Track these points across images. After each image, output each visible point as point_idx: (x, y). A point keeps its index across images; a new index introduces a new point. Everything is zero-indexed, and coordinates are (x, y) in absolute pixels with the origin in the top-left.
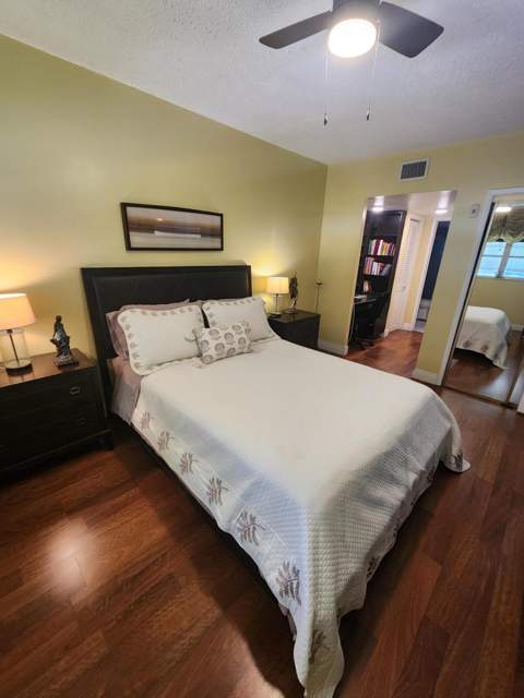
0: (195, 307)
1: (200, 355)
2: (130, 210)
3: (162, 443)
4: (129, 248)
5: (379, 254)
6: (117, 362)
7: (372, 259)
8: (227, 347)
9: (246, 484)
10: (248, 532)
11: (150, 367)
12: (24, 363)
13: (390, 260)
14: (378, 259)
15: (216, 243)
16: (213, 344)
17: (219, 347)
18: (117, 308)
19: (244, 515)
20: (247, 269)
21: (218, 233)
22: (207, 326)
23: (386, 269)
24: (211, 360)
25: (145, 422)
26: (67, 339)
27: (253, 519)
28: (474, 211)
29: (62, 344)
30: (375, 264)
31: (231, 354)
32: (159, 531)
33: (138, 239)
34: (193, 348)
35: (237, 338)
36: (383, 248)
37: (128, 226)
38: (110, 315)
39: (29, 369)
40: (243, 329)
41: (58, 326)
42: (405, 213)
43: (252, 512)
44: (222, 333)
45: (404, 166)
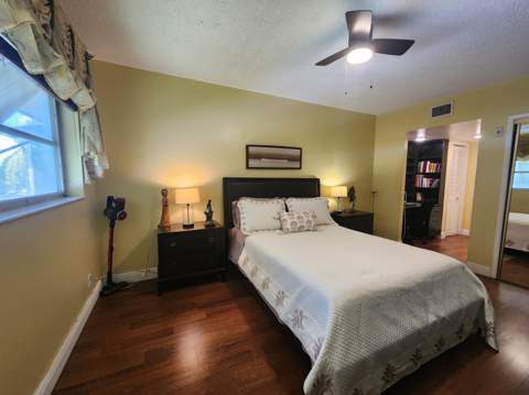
0: (281, 201)
1: (281, 229)
2: (251, 149)
3: (253, 274)
4: (248, 167)
5: (427, 171)
6: (234, 229)
7: (421, 176)
8: (299, 225)
9: (298, 290)
10: (297, 321)
11: (251, 231)
12: (191, 223)
13: (438, 176)
14: (428, 176)
15: (297, 165)
16: (289, 222)
17: (293, 223)
18: (238, 199)
19: (296, 311)
20: (317, 181)
21: (299, 159)
22: (287, 211)
23: (435, 182)
24: (288, 232)
25: (245, 263)
26: (211, 212)
27: (301, 313)
28: (498, 132)
29: (209, 215)
30: (425, 180)
31: (301, 229)
32: (245, 328)
33: (252, 163)
34: (277, 223)
35: (305, 219)
36: (431, 167)
37: (249, 156)
38: (234, 203)
39: (192, 226)
40: (310, 214)
41: (209, 205)
42: (447, 141)
43: (300, 308)
44: (296, 216)
45: (434, 109)
